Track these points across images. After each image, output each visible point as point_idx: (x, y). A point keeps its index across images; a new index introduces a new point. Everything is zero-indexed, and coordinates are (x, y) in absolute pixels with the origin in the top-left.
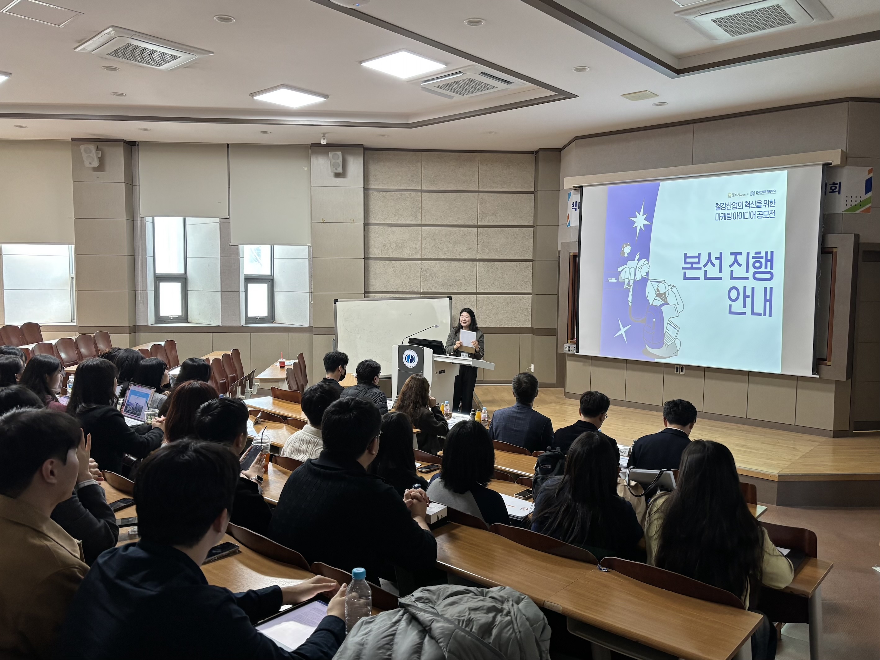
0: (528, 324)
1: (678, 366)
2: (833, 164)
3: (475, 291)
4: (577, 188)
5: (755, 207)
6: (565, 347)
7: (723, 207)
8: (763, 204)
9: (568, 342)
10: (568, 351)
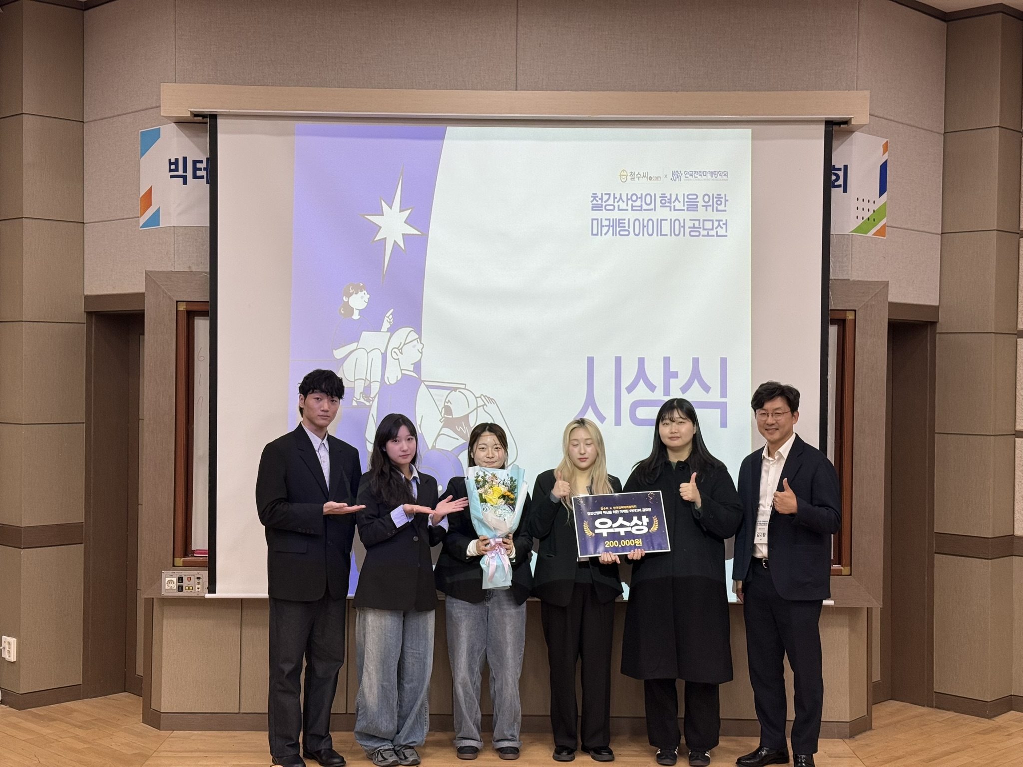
4: (200, 118)
5: (683, 208)
6: (167, 579)
7: (607, 203)
8: (701, 203)
9: (175, 565)
10: (179, 591)
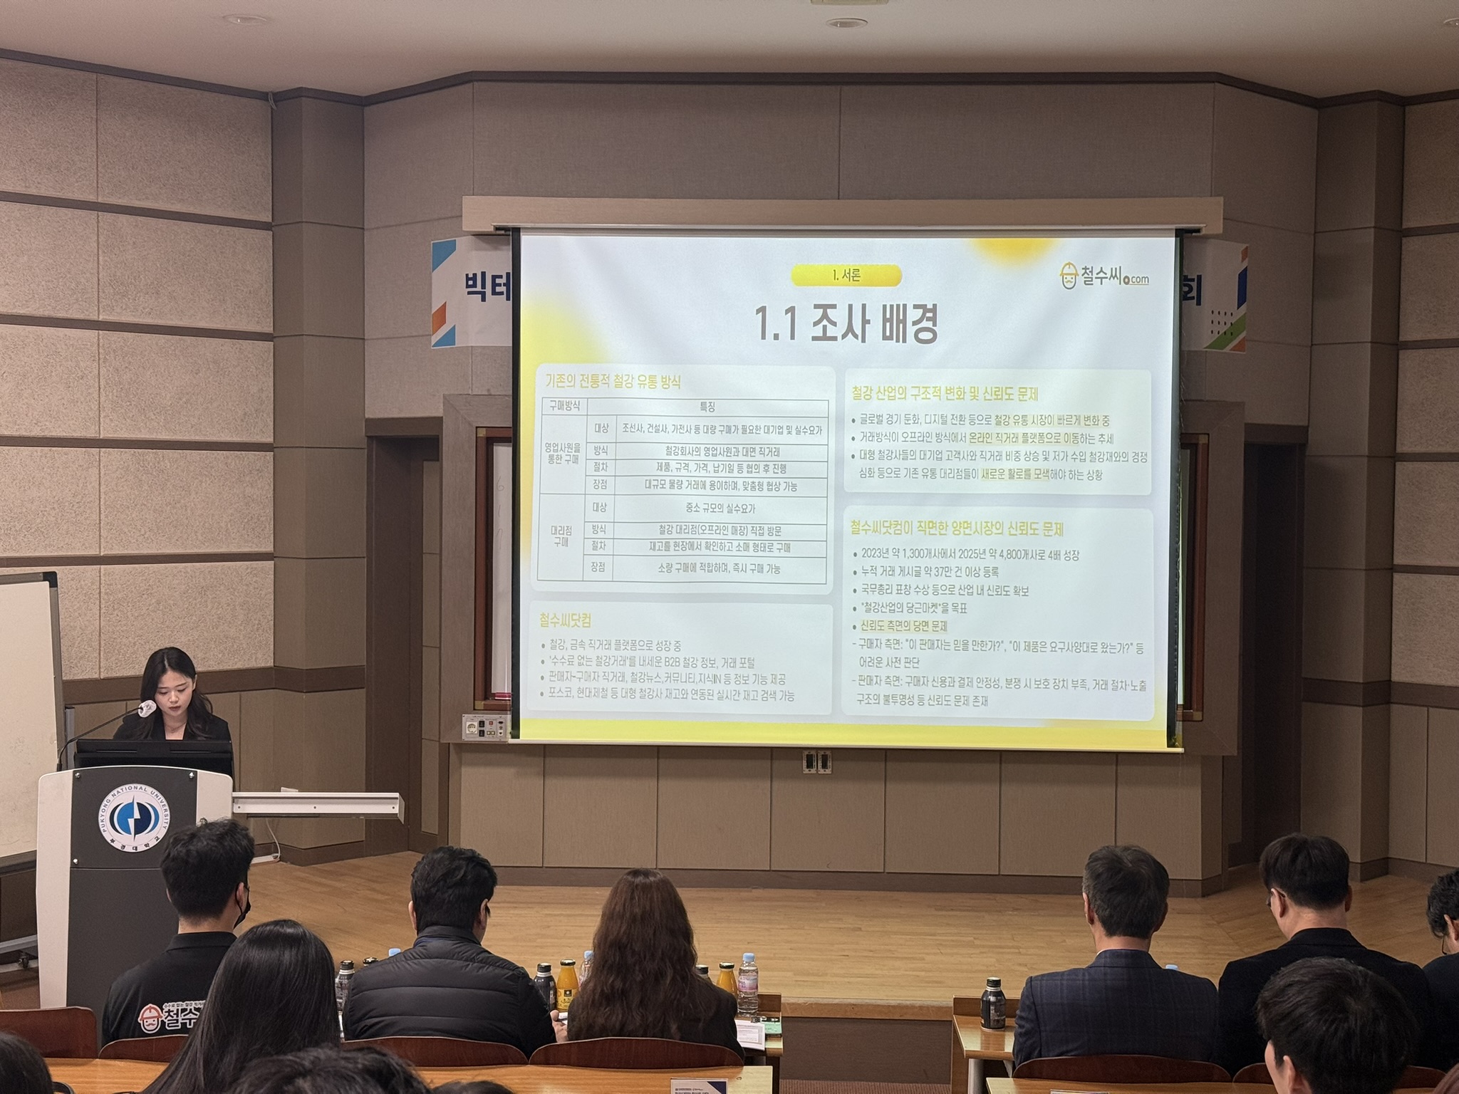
0: (263, 658)
1: (813, 752)
2: (1203, 232)
3: (92, 552)
4: (503, 232)
6: (468, 724)
9: (476, 708)
10: (480, 736)
